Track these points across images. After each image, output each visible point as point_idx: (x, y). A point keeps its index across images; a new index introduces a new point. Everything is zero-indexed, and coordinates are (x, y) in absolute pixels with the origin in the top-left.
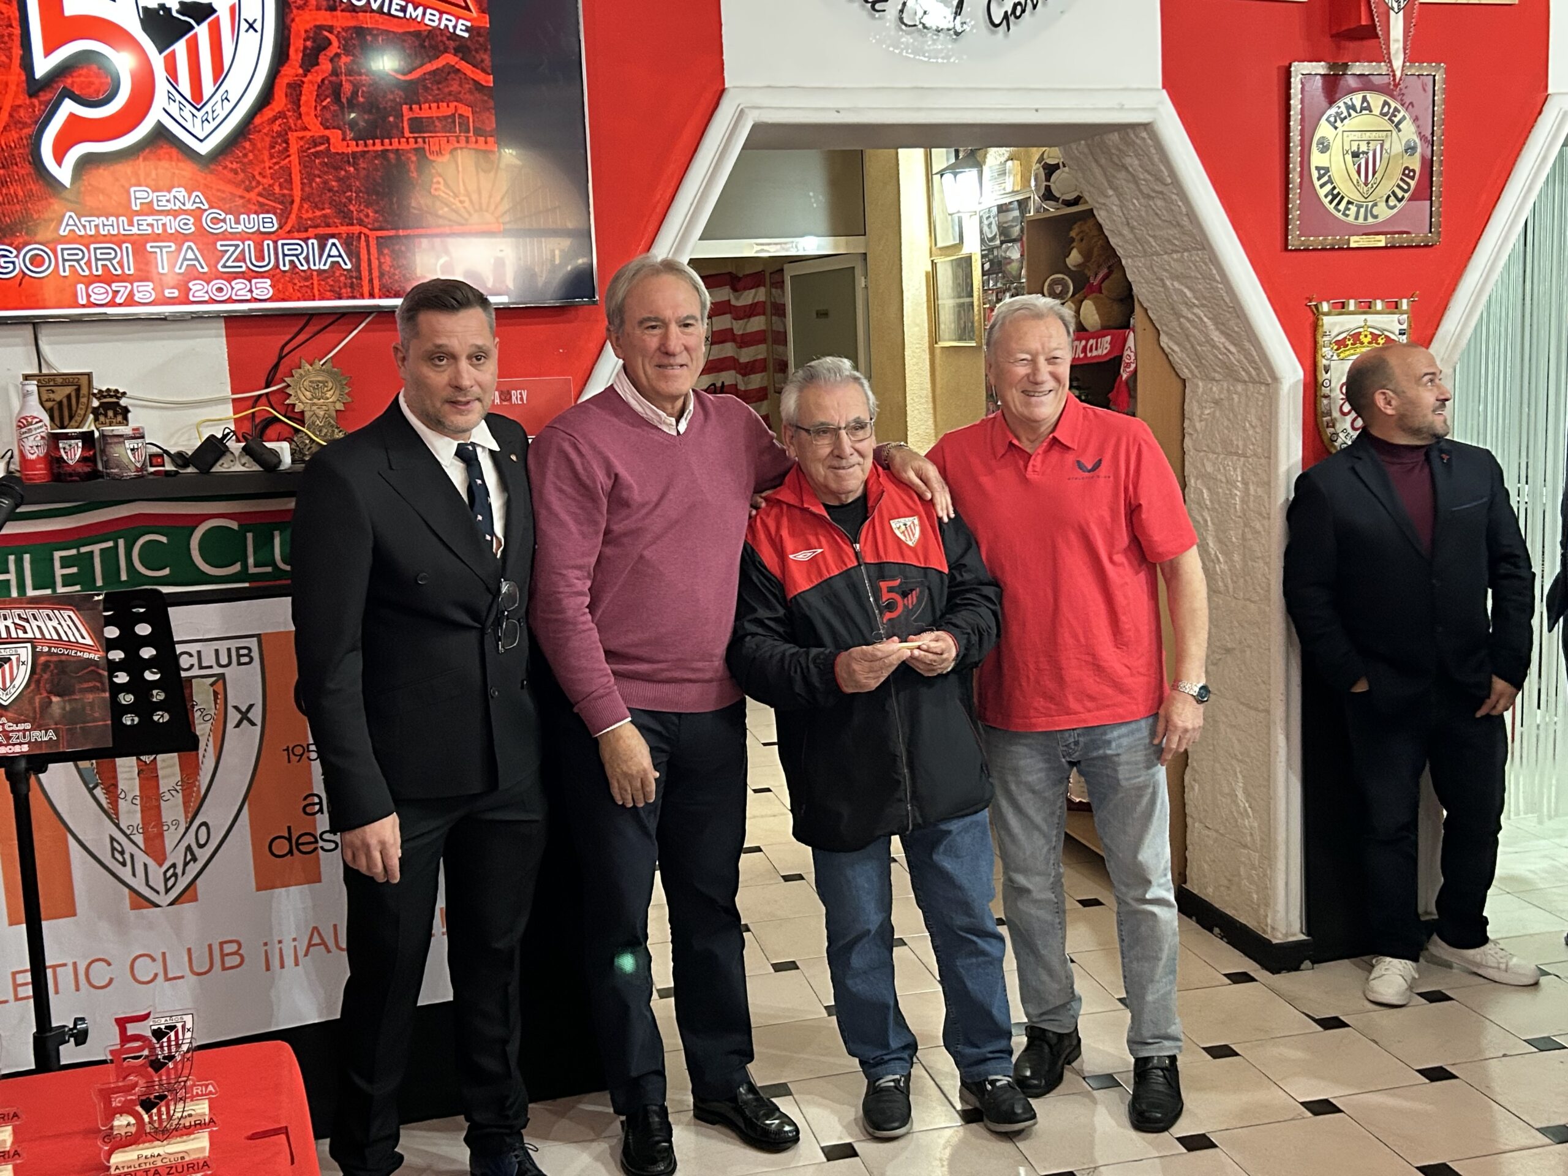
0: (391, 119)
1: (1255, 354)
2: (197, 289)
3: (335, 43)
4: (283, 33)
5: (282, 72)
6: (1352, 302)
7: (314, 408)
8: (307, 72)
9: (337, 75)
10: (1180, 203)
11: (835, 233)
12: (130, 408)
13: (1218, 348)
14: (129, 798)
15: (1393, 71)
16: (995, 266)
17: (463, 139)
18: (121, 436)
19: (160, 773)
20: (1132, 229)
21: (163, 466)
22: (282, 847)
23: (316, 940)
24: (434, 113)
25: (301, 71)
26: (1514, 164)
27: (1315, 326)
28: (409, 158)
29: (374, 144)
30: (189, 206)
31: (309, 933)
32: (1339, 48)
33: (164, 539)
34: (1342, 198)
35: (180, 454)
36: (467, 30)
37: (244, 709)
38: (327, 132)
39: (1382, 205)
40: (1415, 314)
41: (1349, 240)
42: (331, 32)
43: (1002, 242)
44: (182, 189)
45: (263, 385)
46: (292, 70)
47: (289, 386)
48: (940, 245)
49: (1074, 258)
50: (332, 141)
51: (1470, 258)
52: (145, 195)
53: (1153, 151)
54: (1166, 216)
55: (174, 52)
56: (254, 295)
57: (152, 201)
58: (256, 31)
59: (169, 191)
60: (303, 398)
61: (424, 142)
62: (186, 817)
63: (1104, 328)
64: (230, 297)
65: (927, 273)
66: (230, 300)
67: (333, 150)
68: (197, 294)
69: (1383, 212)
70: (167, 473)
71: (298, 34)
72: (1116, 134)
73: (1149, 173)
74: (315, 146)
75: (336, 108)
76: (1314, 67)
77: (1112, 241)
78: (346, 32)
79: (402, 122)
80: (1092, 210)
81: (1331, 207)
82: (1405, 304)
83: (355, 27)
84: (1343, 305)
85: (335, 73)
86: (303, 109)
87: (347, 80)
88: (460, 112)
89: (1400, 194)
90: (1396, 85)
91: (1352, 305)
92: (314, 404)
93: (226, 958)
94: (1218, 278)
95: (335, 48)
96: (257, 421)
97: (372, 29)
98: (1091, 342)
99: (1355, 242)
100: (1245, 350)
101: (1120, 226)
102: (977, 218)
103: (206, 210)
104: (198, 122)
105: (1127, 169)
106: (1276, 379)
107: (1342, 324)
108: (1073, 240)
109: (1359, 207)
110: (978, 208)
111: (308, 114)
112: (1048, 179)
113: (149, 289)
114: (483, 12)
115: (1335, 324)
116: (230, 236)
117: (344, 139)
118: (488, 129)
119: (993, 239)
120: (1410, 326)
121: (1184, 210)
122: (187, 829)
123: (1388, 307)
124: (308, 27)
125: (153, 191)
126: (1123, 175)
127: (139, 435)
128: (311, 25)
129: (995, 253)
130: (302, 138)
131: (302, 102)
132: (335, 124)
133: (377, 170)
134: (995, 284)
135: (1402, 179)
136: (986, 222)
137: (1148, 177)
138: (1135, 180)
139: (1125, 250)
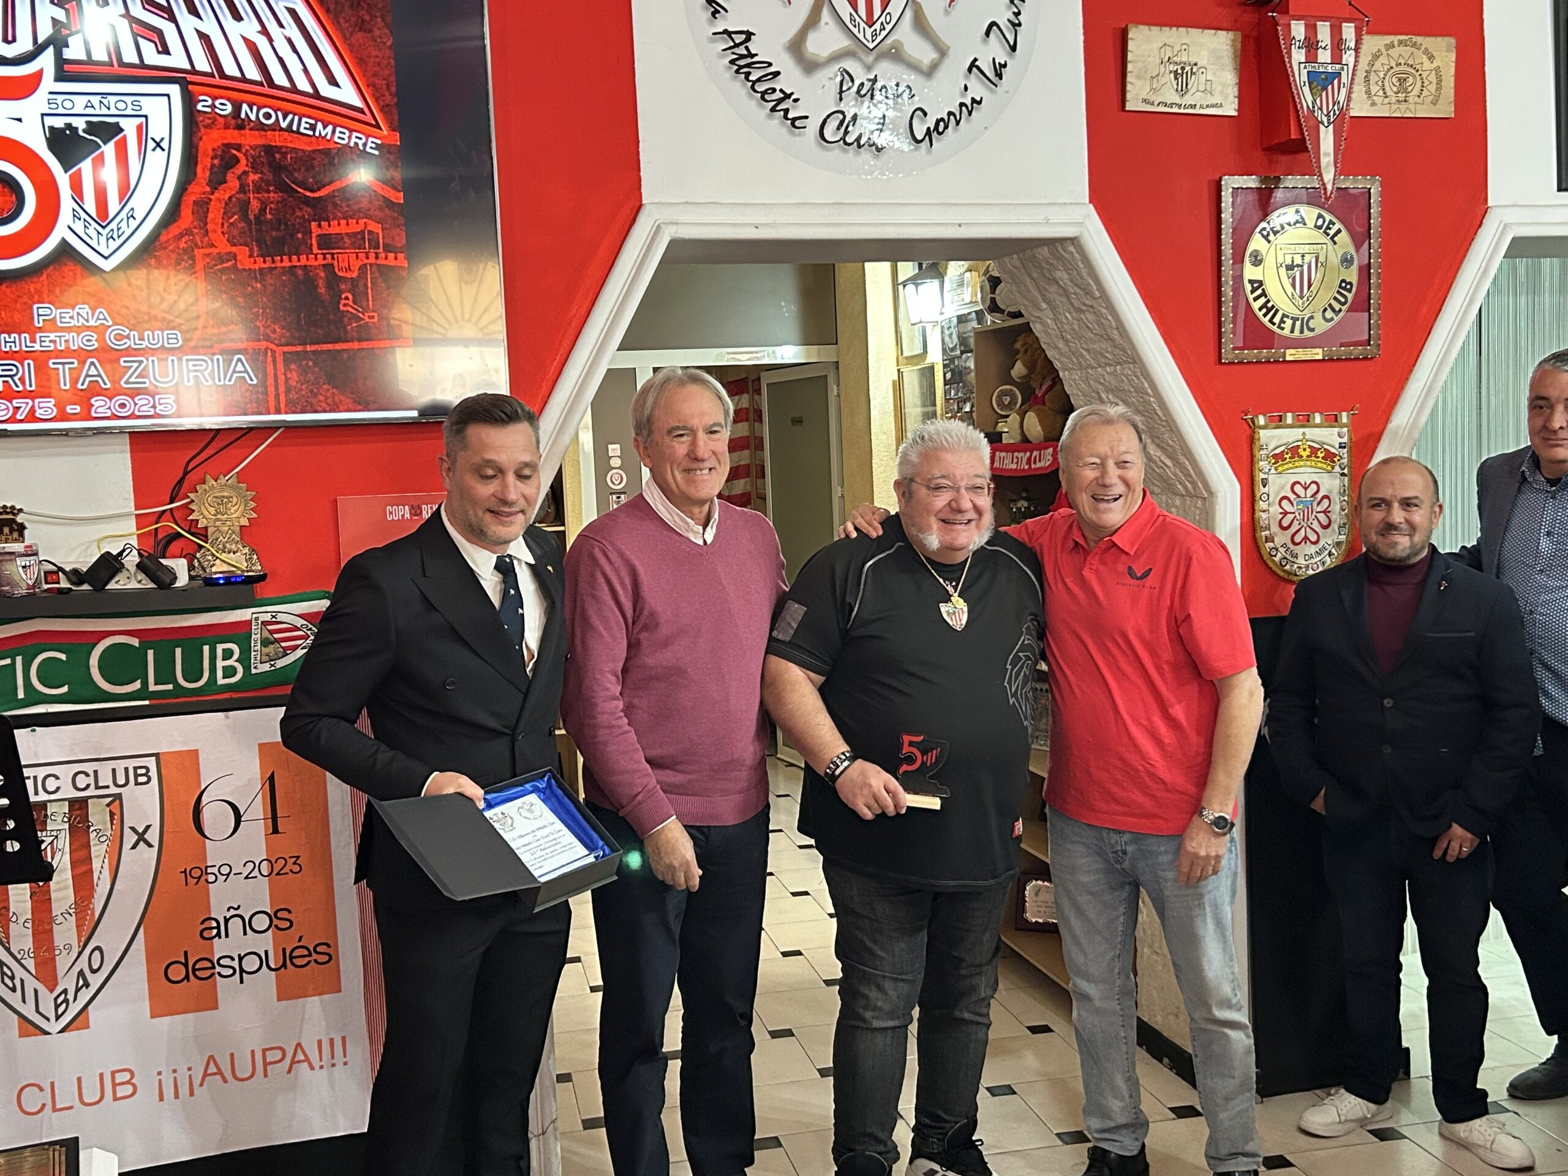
0: (300, 235)
1: (1190, 468)
2: (99, 405)
3: (243, 161)
4: (190, 152)
5: (190, 190)
6: (1289, 415)
7: (218, 524)
8: (214, 189)
9: (245, 193)
10: (1110, 317)
11: (806, 343)
12: (27, 524)
13: (1155, 462)
14: (21, 921)
15: (1324, 184)
16: (955, 377)
17: (372, 255)
18: (12, 553)
19: (53, 896)
20: (1067, 341)
21: (58, 583)
22: (177, 972)
23: (212, 1069)
24: (343, 229)
25: (208, 189)
26: (1455, 277)
27: (1252, 439)
28: (317, 274)
29: (282, 261)
30: (92, 323)
31: (206, 1060)
32: (1271, 162)
33: (63, 657)
34: (1277, 311)
35: (75, 571)
36: (378, 147)
37: (140, 831)
38: (234, 249)
39: (1318, 316)
40: (1354, 426)
41: (1285, 353)
42: (239, 150)
43: (962, 353)
44: (86, 306)
45: (168, 500)
46: (199, 188)
47: (193, 501)
48: (906, 354)
49: (1019, 369)
50: (239, 257)
51: (1411, 371)
52: (49, 312)
53: (1081, 266)
54: (1098, 330)
55: (80, 169)
56: (157, 411)
57: (55, 317)
58: (163, 150)
59: (73, 308)
60: (205, 513)
61: (333, 258)
62: (79, 941)
63: (1045, 441)
64: (133, 413)
65: (894, 382)
66: (132, 416)
67: (240, 267)
68: (99, 410)
69: (1320, 326)
70: (61, 591)
71: (205, 154)
72: (1046, 249)
73: (1079, 287)
74: (223, 263)
75: (243, 224)
76: (1245, 181)
77: (1050, 354)
78: (254, 150)
79: (311, 238)
80: (1028, 323)
81: (1266, 320)
82: (1344, 418)
83: (263, 146)
84: (1280, 418)
85: (243, 189)
86: (210, 227)
87: (254, 198)
88: (369, 228)
89: (1337, 306)
90: (1327, 199)
91: (1289, 418)
92: (218, 520)
93: (118, 1088)
94: (1149, 391)
95: (243, 166)
96: (160, 536)
97: (281, 147)
98: (1036, 453)
99: (1291, 355)
100: (1179, 463)
101: (1055, 339)
102: (938, 329)
103: (109, 327)
104: (103, 239)
105: (1057, 283)
106: (1211, 493)
107: (1280, 438)
108: (1018, 352)
109: (1295, 320)
110: (940, 318)
111: (215, 231)
112: (993, 291)
113: (51, 405)
114: (394, 130)
115: (1274, 437)
116: (134, 352)
117: (251, 256)
118: (399, 245)
119: (953, 349)
120: (1350, 439)
121: (1114, 324)
122: (80, 953)
123: (1326, 420)
124: (215, 145)
125: (57, 308)
126: (1053, 288)
127: (32, 552)
128: (219, 144)
129: (956, 363)
130: (208, 255)
131: (209, 220)
132: (242, 241)
133: (284, 286)
134: (956, 394)
135: (1338, 292)
136: (947, 332)
137: (1078, 291)
138: (1066, 293)
139: (1061, 362)
